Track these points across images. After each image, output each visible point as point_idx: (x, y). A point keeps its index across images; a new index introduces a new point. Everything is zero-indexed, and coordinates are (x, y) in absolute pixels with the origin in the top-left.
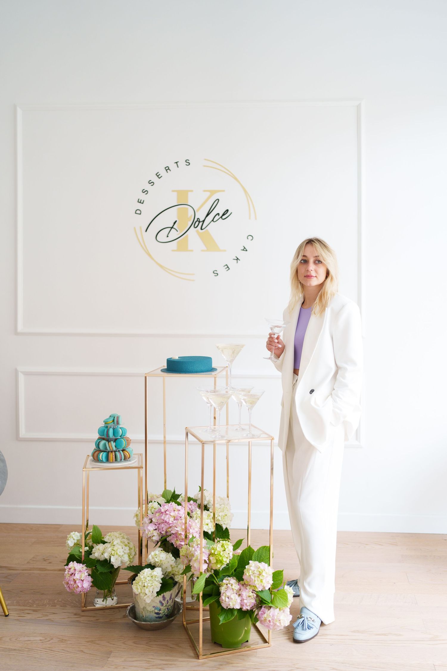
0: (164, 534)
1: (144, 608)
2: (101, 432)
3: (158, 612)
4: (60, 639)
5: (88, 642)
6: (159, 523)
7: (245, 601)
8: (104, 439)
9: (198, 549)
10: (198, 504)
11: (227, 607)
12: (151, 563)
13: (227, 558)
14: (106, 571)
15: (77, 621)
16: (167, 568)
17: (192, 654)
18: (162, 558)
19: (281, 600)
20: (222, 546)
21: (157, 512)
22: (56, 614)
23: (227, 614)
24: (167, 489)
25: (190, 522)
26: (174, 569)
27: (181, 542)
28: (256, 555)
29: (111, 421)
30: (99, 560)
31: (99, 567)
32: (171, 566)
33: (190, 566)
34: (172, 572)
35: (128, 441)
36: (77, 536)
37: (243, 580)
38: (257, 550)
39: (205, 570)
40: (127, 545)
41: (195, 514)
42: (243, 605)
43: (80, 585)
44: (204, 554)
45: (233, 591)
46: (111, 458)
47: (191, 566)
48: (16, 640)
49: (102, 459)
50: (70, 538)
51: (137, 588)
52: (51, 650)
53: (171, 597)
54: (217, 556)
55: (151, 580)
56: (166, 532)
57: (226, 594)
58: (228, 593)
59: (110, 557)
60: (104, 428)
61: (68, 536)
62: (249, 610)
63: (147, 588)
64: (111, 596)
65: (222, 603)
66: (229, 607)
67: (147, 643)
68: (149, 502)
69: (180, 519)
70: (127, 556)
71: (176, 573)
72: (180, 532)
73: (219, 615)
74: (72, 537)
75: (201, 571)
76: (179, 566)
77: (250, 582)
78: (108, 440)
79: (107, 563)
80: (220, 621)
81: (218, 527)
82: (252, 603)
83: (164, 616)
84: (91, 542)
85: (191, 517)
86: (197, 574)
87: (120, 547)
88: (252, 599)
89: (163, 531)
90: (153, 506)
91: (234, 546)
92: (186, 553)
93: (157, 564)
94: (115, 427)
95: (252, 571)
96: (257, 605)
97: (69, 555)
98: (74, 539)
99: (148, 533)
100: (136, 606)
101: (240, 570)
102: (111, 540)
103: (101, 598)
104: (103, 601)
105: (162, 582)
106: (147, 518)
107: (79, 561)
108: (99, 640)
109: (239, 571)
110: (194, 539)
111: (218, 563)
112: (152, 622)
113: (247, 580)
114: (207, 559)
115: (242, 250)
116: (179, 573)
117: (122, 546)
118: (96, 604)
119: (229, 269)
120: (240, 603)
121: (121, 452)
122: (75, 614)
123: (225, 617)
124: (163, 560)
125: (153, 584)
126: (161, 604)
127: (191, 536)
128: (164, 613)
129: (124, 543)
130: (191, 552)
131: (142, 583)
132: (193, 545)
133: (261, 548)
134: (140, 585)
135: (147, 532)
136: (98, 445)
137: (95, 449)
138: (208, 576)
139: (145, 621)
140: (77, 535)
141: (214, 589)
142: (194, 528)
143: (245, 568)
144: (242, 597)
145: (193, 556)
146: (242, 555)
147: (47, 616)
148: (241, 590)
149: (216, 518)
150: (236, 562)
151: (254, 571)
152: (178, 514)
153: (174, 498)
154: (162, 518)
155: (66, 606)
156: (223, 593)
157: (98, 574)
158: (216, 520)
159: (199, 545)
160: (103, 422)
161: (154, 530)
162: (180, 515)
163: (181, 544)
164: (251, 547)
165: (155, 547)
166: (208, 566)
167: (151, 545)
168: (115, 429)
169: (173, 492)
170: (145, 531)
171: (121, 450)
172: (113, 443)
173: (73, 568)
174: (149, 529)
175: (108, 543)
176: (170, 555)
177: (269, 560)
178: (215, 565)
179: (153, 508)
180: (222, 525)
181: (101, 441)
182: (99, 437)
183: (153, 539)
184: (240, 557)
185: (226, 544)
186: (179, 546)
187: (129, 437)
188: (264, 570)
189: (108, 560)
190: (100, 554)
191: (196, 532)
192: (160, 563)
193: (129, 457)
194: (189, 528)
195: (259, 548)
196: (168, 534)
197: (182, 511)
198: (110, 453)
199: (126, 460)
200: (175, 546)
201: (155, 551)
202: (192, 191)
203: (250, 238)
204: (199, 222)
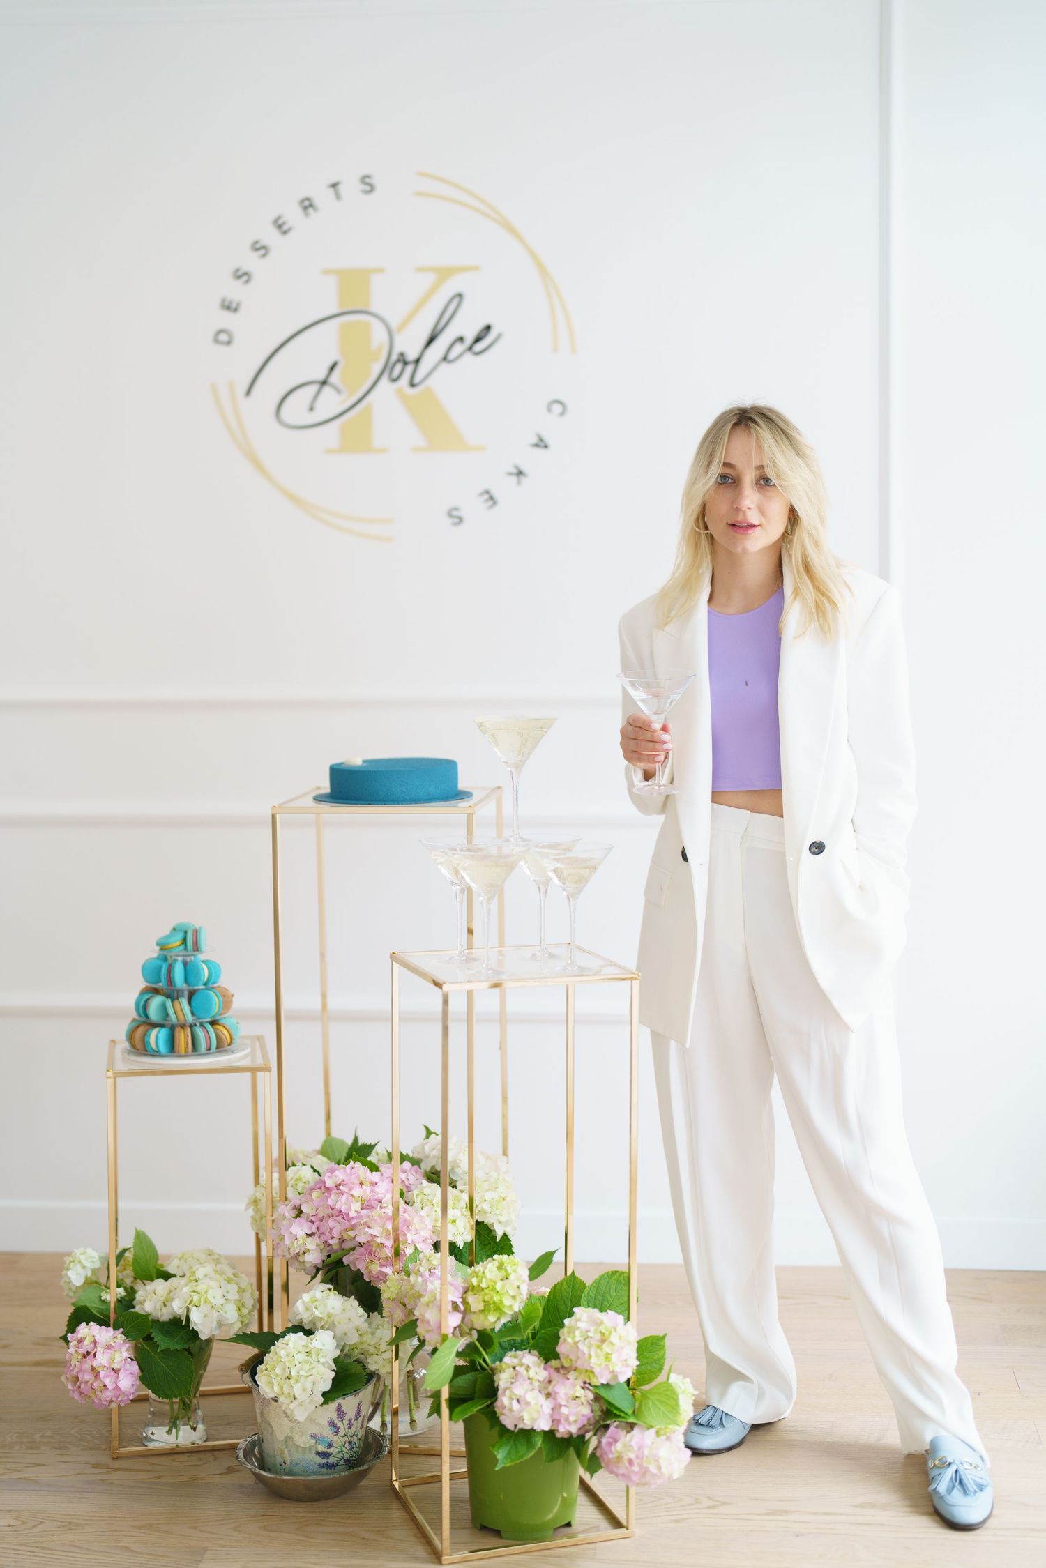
0: (336, 1247)
1: (288, 1439)
2: (151, 972)
3: (326, 1450)
4: (61, 1522)
5: (139, 1527)
6: (320, 1216)
7: (564, 1410)
8: (156, 991)
9: (431, 1278)
10: (425, 1171)
11: (516, 1426)
12: (302, 1322)
13: (514, 1297)
14: (178, 1347)
15: (103, 1480)
16: (345, 1334)
17: (421, 1552)
18: (333, 1308)
19: (660, 1409)
20: (501, 1267)
21: (313, 1189)
22: (44, 1465)
23: (515, 1445)
24: (334, 1134)
25: (406, 1215)
26: (364, 1339)
27: (382, 1266)
28: (591, 1293)
29: (178, 943)
30: (158, 1321)
31: (157, 1337)
32: (358, 1330)
34: (361, 1347)
35: (227, 999)
36: (90, 1260)
37: (559, 1358)
38: (593, 1280)
39: (455, 1328)
40: (232, 1280)
41: (418, 1195)
42: (559, 1421)
43: (108, 1382)
44: (451, 1289)
45: (531, 1383)
46: (183, 1044)
47: (417, 1320)
49: (157, 1046)
50: (72, 1264)
51: (270, 1384)
52: (44, 1548)
53: (359, 1412)
54: (486, 1294)
55: (306, 1362)
56: (342, 1241)
57: (512, 1391)
58: (519, 1390)
59: (188, 1310)
60: (159, 962)
61: (68, 1260)
62: (575, 1436)
63: (297, 1381)
64: (189, 1418)
65: (503, 1414)
66: (520, 1426)
67: (297, 1529)
68: (289, 1167)
69: (379, 1204)
70: (234, 1307)
71: (372, 1350)
72: (379, 1240)
73: (493, 1446)
74: (80, 1262)
75: (444, 1331)
76: (378, 1333)
77: (576, 1361)
78: (173, 995)
79: (180, 1327)
80: (496, 1461)
82: (583, 1415)
83: (341, 1462)
84: (128, 1276)
85: (407, 1203)
86: (433, 1340)
87: (213, 1284)
88: (582, 1407)
89: (333, 1238)
90: (300, 1176)
91: (530, 1269)
92: (398, 1293)
93: (319, 1323)
94: (188, 959)
95: (582, 1331)
96: (597, 1422)
97: (71, 1309)
98: (84, 1267)
99: (292, 1243)
100: (266, 1436)
101: (549, 1332)
102: (185, 1267)
103: (161, 1425)
104: (169, 1432)
105: (335, 1369)
106: (287, 1205)
107: (103, 1322)
108: (167, 1524)
109: (547, 1334)
110: (421, 1255)
111: (489, 1311)
112: (308, 1475)
113: (568, 1357)
114: (461, 1300)
115: (533, 446)
116: (378, 1351)
117: (220, 1282)
118: (151, 1440)
119: (495, 503)
120: (551, 1416)
121: (209, 1027)
122: (96, 1466)
123: (509, 1453)
124: (335, 1315)
125: (314, 1371)
126: (333, 1428)
127: (409, 1251)
128: (341, 1454)
129: (224, 1274)
130: (412, 1286)
131: (284, 1369)
132: (418, 1270)
133: (605, 1276)
134: (277, 1375)
135: (287, 1242)
136: (143, 1008)
137: (134, 1020)
138: (463, 1347)
139: (291, 1473)
140: (90, 1257)
141: (478, 1382)
142: (416, 1230)
143: (562, 1325)
144: (555, 1399)
145: (419, 1295)
146: (551, 1295)
147: (19, 1471)
148: (553, 1383)
149: (477, 1206)
150: (538, 1309)
151: (587, 1331)
152: (372, 1194)
153: (359, 1152)
154: (330, 1202)
155: (66, 1448)
156: (505, 1389)
157: (156, 1357)
158: (476, 1210)
159: (434, 1268)
160: (154, 944)
161: (308, 1235)
162: (379, 1196)
163: (383, 1272)
164: (576, 1275)
165: (311, 1281)
166: (463, 1319)
167: (298, 1278)
168: (188, 967)
169: (349, 1142)
170: (282, 1238)
171: (208, 1022)
172: (184, 1002)
173: (87, 1338)
174: (294, 1233)
175: (178, 1277)
176: (353, 1303)
177: (626, 1306)
178: (482, 1317)
179: (299, 1180)
180: (493, 1224)
181: (151, 997)
182: (147, 986)
183: (304, 1262)
184: (546, 1300)
185: (508, 1263)
186: (378, 1277)
187: (227, 987)
188: (613, 1331)
189: (181, 1318)
190: (159, 1305)
191: (424, 1241)
192: (327, 1322)
193: (229, 1041)
194: (404, 1229)
195: (600, 1276)
196: (347, 1245)
197: (383, 1187)
198: (177, 1030)
199: (222, 1049)
200: (367, 1278)
201: (312, 1293)
202: (380, 271)
203: (557, 408)
204: (406, 363)
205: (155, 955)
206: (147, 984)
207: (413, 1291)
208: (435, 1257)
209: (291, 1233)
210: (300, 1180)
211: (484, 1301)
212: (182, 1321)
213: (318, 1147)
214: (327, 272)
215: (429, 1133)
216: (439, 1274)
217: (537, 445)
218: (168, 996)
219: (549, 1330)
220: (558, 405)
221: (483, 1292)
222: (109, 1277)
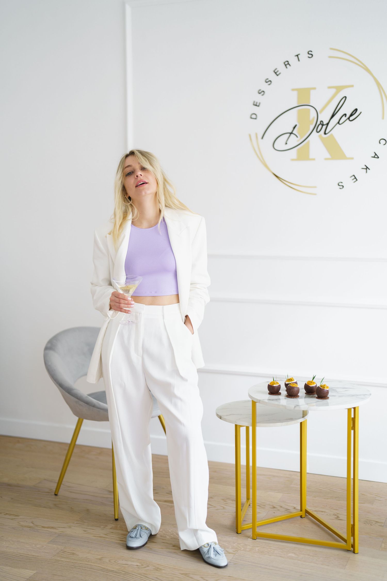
4: (155, 567)
48: (115, 562)
115: (372, 157)
119: (357, 180)
202: (314, 89)
203: (383, 142)
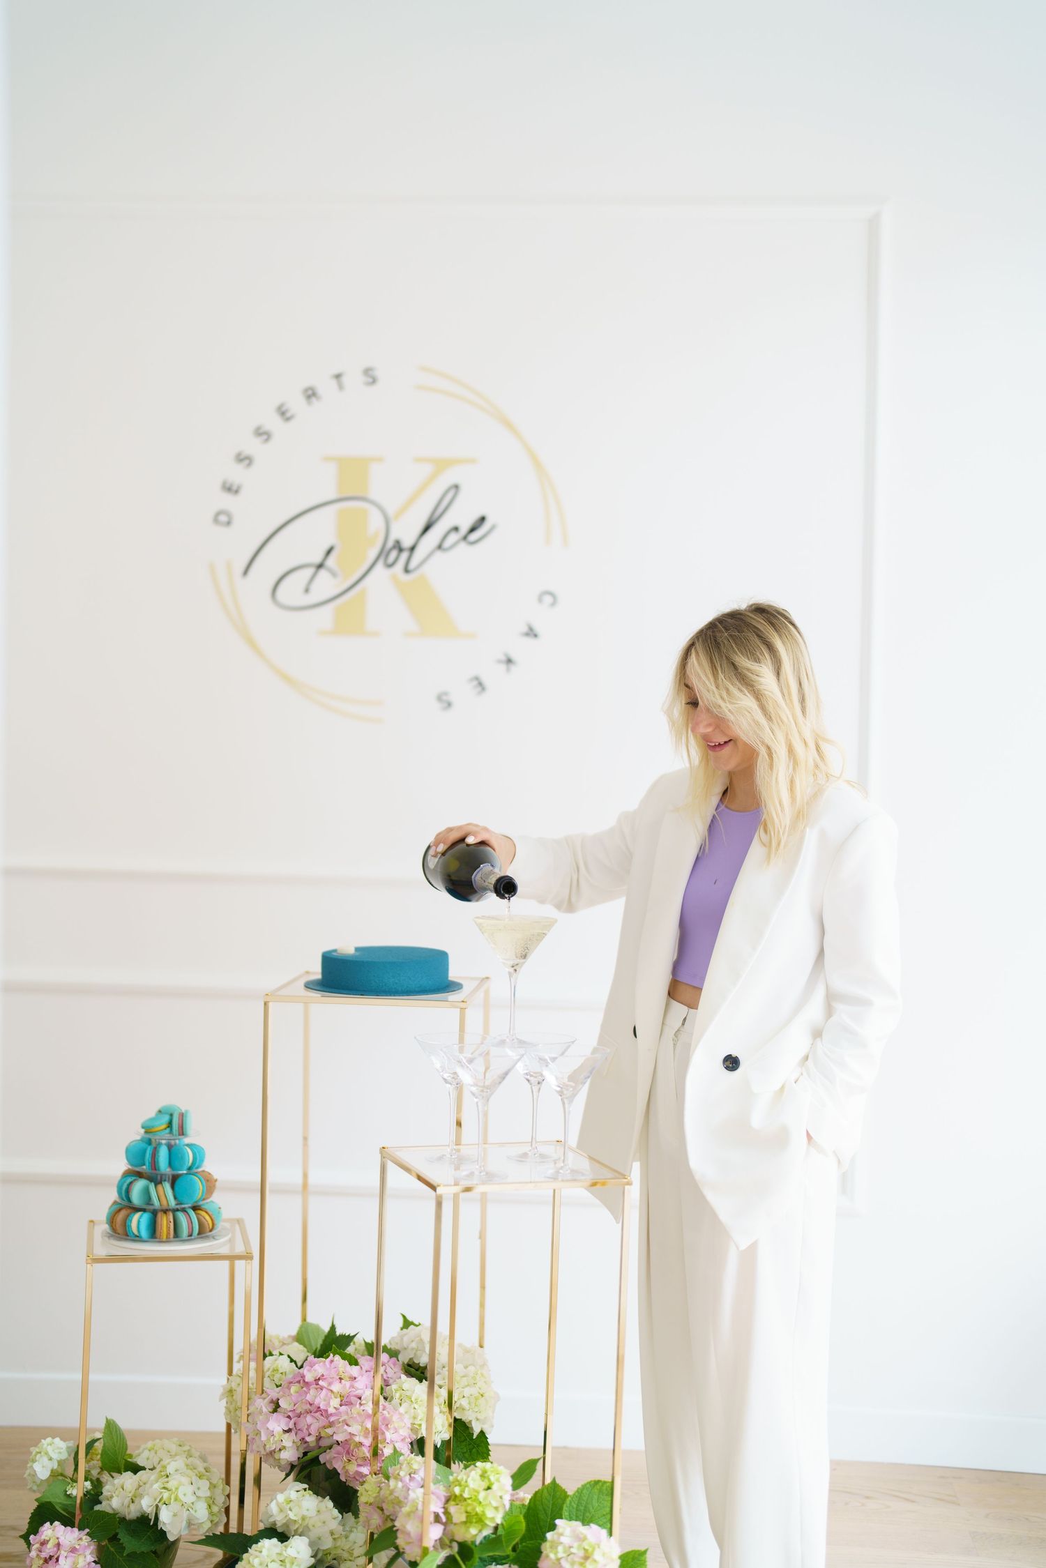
0: (313, 1444)
2: (135, 1155)
6: (298, 1411)
8: (140, 1175)
9: (412, 1484)
10: (404, 1364)
12: (276, 1524)
13: (496, 1508)
14: (144, 1549)
16: (319, 1539)
18: (308, 1510)
20: (483, 1475)
21: (291, 1382)
24: (310, 1319)
25: (385, 1412)
26: (338, 1543)
27: (359, 1465)
29: (164, 1126)
30: (125, 1519)
31: (124, 1538)
32: (332, 1534)
33: (395, 1529)
34: (335, 1552)
35: (210, 1184)
36: (57, 1452)
38: (576, 1489)
39: (436, 1541)
40: (204, 1475)
41: (396, 1391)
44: (433, 1497)
46: (165, 1229)
47: (397, 1530)
49: (139, 1231)
50: (38, 1456)
54: (469, 1505)
56: (319, 1438)
59: (157, 1508)
60: (144, 1145)
61: (34, 1450)
68: (267, 1356)
69: (359, 1401)
70: (205, 1505)
71: (345, 1555)
72: (357, 1439)
74: (47, 1453)
75: (424, 1545)
76: (352, 1536)
78: (156, 1180)
79: (147, 1526)
81: (460, 1427)
84: (94, 1467)
85: (386, 1398)
86: (412, 1553)
87: (185, 1480)
89: (310, 1434)
90: (277, 1366)
91: (513, 1477)
92: (376, 1497)
93: (293, 1528)
94: (173, 1142)
95: (564, 1547)
97: (35, 1505)
98: (51, 1459)
99: (269, 1440)
101: (530, 1545)
102: (156, 1460)
106: (264, 1399)
107: (68, 1522)
109: (527, 1547)
110: (401, 1458)
111: (471, 1523)
114: (443, 1510)
115: (523, 635)
116: (351, 1556)
117: (191, 1477)
119: (483, 688)
121: (192, 1213)
124: (310, 1517)
127: (387, 1451)
129: (195, 1469)
130: (392, 1492)
132: (398, 1474)
133: (588, 1486)
135: (264, 1438)
136: (126, 1193)
137: (115, 1203)
138: (443, 1560)
140: (58, 1448)
142: (395, 1428)
143: (544, 1539)
145: (399, 1503)
146: (532, 1504)
149: (456, 1402)
150: (521, 1522)
152: (352, 1389)
153: (334, 1344)
154: (309, 1397)
157: (121, 1559)
158: (454, 1407)
159: (414, 1473)
160: (140, 1126)
161: (286, 1431)
162: (359, 1392)
163: (361, 1473)
164: (558, 1481)
165: (284, 1479)
166: (445, 1529)
167: (272, 1475)
168: (173, 1149)
169: (326, 1329)
170: (258, 1433)
171: (189, 1207)
172: (167, 1186)
173: (51, 1541)
174: (271, 1428)
175: (147, 1470)
176: (329, 1503)
177: (609, 1517)
178: (463, 1529)
179: (276, 1370)
180: (471, 1421)
181: (135, 1180)
182: (129, 1169)
183: (279, 1459)
184: (526, 1508)
185: (492, 1472)
186: (354, 1478)
187: (210, 1172)
188: (597, 1547)
189: (150, 1517)
190: (127, 1501)
191: (403, 1440)
192: (301, 1525)
193: (211, 1227)
194: (383, 1427)
195: (582, 1486)
196: (324, 1443)
197: (363, 1381)
198: (159, 1215)
199: (203, 1235)
200: (343, 1478)
201: (286, 1493)
202: (379, 460)
203: (548, 599)
204: (401, 550)
205: (139, 1138)
206: (130, 1167)
207: (393, 1497)
208: (416, 1461)
209: (268, 1429)
210: (278, 1370)
211: (467, 1512)
212: (151, 1520)
213: (294, 1332)
214: (327, 459)
215: (407, 1324)
216: (419, 1479)
217: (527, 634)
218: (151, 1179)
219: (529, 1543)
220: (549, 597)
221: (465, 1502)
222: (76, 1469)
